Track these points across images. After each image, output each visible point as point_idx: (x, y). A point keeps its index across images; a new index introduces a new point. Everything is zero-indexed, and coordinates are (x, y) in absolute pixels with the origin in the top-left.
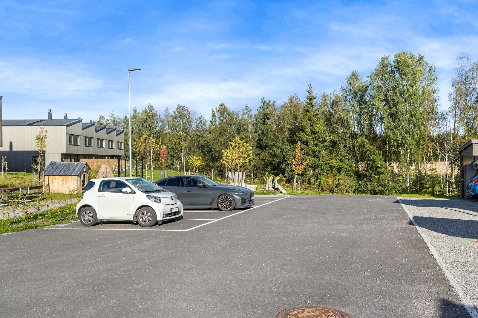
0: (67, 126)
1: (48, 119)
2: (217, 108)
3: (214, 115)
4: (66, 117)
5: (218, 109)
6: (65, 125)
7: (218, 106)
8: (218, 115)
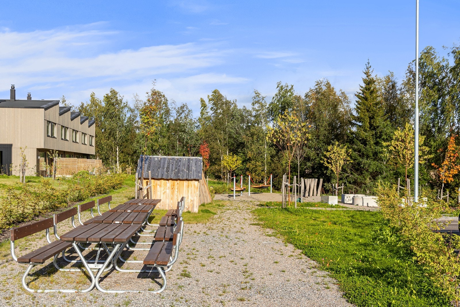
0: (46, 109)
1: (9, 99)
2: (210, 95)
3: (204, 106)
4: (29, 97)
5: (211, 97)
6: (43, 108)
7: (211, 94)
8: (209, 105)
